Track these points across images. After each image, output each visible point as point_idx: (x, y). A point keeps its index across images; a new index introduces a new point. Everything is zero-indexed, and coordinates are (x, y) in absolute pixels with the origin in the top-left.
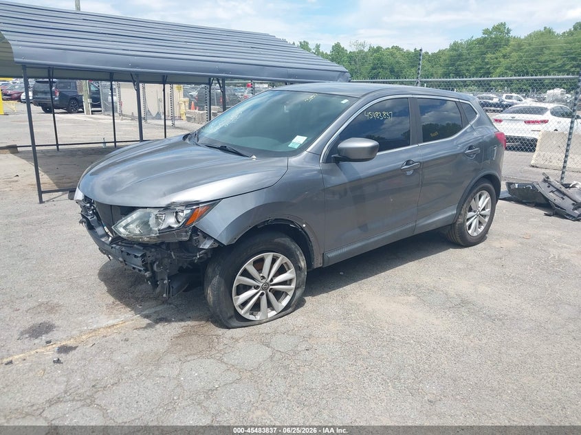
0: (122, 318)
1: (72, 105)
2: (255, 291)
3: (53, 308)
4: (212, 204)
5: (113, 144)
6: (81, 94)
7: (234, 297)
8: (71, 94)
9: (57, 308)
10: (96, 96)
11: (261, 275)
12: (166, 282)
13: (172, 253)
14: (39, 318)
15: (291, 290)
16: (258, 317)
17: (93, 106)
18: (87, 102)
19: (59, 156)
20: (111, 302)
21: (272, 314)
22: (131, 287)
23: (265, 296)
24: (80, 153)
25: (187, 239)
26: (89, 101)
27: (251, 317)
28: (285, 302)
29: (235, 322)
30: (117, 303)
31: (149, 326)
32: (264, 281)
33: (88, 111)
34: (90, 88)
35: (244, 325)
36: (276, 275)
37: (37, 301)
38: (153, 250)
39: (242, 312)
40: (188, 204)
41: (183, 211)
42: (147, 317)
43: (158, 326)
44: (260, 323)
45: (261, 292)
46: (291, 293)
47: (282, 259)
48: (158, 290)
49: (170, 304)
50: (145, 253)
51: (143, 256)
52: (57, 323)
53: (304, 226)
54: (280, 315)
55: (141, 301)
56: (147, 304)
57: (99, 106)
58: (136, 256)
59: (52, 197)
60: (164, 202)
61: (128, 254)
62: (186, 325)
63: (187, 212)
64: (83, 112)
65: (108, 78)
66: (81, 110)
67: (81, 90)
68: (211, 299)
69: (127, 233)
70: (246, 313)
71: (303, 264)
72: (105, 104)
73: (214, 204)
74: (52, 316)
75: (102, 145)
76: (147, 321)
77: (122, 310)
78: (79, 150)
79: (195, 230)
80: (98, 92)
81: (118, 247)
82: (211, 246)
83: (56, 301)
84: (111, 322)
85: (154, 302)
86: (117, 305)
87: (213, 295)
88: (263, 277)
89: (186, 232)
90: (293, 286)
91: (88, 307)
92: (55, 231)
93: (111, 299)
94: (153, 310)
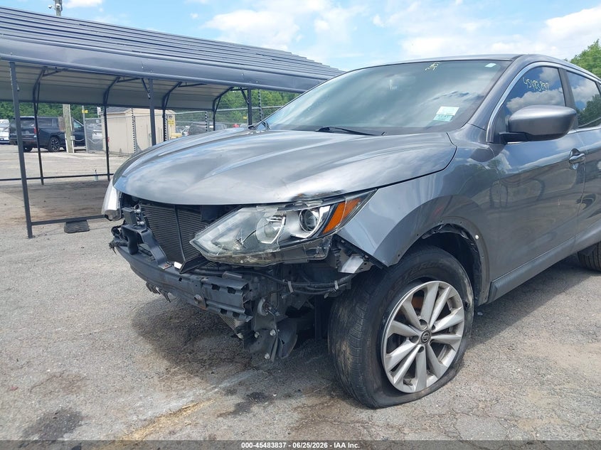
0: (189, 396)
1: (54, 142)
2: (412, 345)
3: (72, 383)
4: (364, 195)
5: (107, 177)
6: (62, 131)
7: (385, 356)
8: (51, 131)
9: (79, 383)
10: (78, 133)
11: (420, 318)
12: (273, 333)
13: (289, 283)
14: (52, 402)
15: (455, 341)
16: (414, 387)
17: (76, 144)
18: (69, 140)
19: (44, 190)
20: (163, 369)
21: (432, 380)
22: (186, 343)
23: (424, 352)
24: (68, 186)
25: (322, 256)
26: (73, 138)
27: (405, 389)
28: (447, 361)
29: (382, 398)
30: (172, 370)
31: (240, 409)
32: (424, 328)
33: (70, 149)
34: (73, 125)
35: (397, 402)
36: (441, 317)
37: (43, 372)
38: (256, 279)
39: (395, 380)
40: (326, 198)
41: (317, 209)
42: (231, 392)
43: (255, 408)
44: (418, 396)
45: (419, 346)
46: (456, 346)
47: (449, 290)
48: (256, 347)
49: (257, 368)
50: (247, 285)
51: (245, 289)
52: (85, 410)
53: (477, 237)
54: (443, 381)
55: (211, 365)
56: (222, 369)
57: (83, 144)
58: (231, 290)
59: (44, 231)
60: (286, 194)
61: (215, 287)
62: (300, 404)
63: (325, 210)
64: (65, 150)
65: (101, 102)
66: (62, 149)
67: (64, 127)
68: (350, 361)
69: (221, 250)
70: (398, 382)
71: (470, 298)
72: (89, 142)
73: (367, 195)
74: (73, 397)
75: (93, 178)
76: (234, 400)
77: (186, 381)
78: (67, 183)
79: (338, 241)
80: (82, 129)
81: (194, 277)
82: (360, 268)
83: (75, 371)
84: (175, 404)
85: (231, 367)
86: (175, 374)
87: (354, 353)
88: (422, 322)
89: (322, 245)
90: (459, 334)
91: (128, 379)
92: (54, 270)
93: (162, 365)
94: (235, 380)
